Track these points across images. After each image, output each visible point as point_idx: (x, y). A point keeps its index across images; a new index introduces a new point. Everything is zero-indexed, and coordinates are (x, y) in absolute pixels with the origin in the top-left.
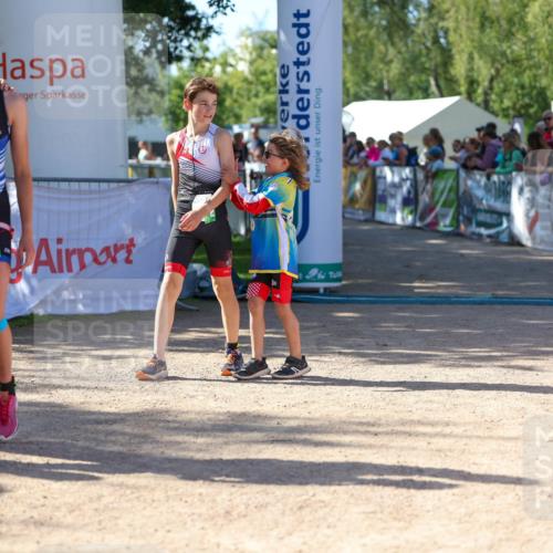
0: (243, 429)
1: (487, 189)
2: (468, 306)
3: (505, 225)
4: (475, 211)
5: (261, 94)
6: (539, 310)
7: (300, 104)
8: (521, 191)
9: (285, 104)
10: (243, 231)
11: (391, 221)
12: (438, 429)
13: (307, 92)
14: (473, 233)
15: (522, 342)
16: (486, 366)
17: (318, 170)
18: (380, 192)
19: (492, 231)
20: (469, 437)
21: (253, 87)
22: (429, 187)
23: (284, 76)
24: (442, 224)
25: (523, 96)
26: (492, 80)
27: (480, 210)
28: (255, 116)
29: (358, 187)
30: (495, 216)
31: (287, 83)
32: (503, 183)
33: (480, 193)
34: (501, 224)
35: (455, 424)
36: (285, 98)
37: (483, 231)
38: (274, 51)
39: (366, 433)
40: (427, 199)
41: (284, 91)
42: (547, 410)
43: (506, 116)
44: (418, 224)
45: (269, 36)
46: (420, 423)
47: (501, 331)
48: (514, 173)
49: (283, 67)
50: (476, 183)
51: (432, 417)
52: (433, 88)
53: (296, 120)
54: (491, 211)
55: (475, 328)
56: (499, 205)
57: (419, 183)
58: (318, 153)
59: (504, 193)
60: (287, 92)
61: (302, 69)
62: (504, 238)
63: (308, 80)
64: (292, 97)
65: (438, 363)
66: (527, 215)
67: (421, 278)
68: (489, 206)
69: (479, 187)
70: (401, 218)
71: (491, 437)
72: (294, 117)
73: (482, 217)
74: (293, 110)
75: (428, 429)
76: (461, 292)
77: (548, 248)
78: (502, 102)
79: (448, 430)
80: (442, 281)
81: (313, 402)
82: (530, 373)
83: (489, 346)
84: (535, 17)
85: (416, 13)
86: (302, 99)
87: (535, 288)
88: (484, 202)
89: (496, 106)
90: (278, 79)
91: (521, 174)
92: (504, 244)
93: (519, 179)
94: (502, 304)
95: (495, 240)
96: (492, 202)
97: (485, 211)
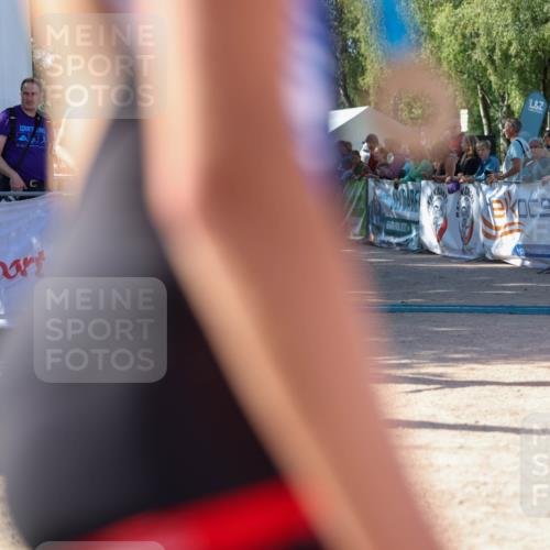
1: (396, 198)
3: (414, 233)
4: (385, 219)
6: (448, 317)
8: (430, 202)
14: (383, 242)
15: (432, 349)
19: (401, 240)
24: (352, 233)
27: (389, 219)
30: (405, 224)
32: (412, 191)
33: (389, 202)
34: (410, 232)
37: (394, 240)
47: (410, 339)
48: (423, 182)
50: (384, 192)
52: (342, 98)
54: (401, 220)
56: (408, 214)
59: (413, 201)
62: (413, 246)
68: (397, 214)
69: (388, 195)
73: (391, 226)
77: (457, 256)
78: (410, 112)
83: (399, 354)
84: (442, 28)
87: (444, 295)
88: (393, 210)
91: (430, 182)
92: (414, 252)
93: (428, 188)
94: (411, 311)
95: (404, 248)
96: (400, 211)
97: (395, 220)
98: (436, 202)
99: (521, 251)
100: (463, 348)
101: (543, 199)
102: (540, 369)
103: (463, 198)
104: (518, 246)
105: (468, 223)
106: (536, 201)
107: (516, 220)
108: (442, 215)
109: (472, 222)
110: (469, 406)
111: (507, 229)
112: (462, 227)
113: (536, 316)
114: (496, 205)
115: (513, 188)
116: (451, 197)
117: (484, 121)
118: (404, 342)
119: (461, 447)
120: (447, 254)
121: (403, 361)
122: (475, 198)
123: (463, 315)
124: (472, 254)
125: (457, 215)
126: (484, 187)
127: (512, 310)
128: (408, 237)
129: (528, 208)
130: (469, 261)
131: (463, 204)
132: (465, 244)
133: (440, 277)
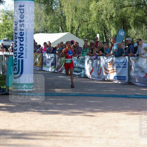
0: (5, 134)
1: (77, 61)
2: (73, 97)
3: (83, 72)
5: (7, 31)
6: (94, 98)
7: (21, 34)
8: (88, 62)
9: (16, 34)
10: (2, 73)
11: (47, 70)
12: (65, 134)
13: (23, 30)
15: (90, 108)
16: (78, 115)
17: (26, 54)
18: (44, 61)
19: (79, 74)
20: (75, 137)
21: (4, 28)
22: (59, 60)
23: (16, 25)
24: (63, 72)
25: (88, 32)
26: (79, 27)
27: (75, 67)
28: (5, 37)
29: (37, 60)
30: (80, 69)
31: (17, 27)
32: (82, 59)
33: (75, 62)
34: (82, 71)
35: (70, 133)
36: (16, 32)
37: (76, 74)
38: (11, 17)
39: (43, 135)
40: (59, 64)
41: (16, 30)
42: (98, 129)
43: (83, 38)
44: (56, 71)
45: (9, 12)
46: (59, 132)
47: (82, 104)
48: (86, 56)
49: (16, 22)
51: (63, 130)
52: (60, 29)
53: (19, 39)
54: (79, 67)
55: (75, 104)
56: (81, 66)
57: (56, 59)
58: (26, 49)
59: (83, 62)
60: (17, 30)
61: (21, 23)
63: (23, 26)
64: (18, 32)
65: (64, 114)
66: (90, 69)
67: (58, 88)
68: (78, 66)
69: (75, 60)
70: (51, 69)
71: (81, 137)
72: (19, 38)
73: (76, 69)
74: (18, 36)
75: (62, 134)
76: (70, 92)
77: (96, 79)
78: (81, 33)
79: (68, 135)
80: (64, 89)
81: (26, 126)
82: (92, 117)
85: (55, 6)
86: (21, 32)
87: (92, 91)
88: (77, 64)
89: (80, 35)
90: (14, 26)
91: (88, 56)
92: (82, 77)
93: (87, 58)
94: (83, 96)
95: (80, 76)
96: (79, 65)
97: (77, 67)
98: (90, 63)
99: (116, 78)
100: (99, 108)
101: (123, 62)
102: (123, 115)
103: (98, 61)
104: (115, 76)
105: (100, 69)
106: (121, 62)
107: (115, 68)
108: (92, 66)
109: (101, 69)
110: (102, 125)
111: (112, 71)
112: (98, 70)
113: (121, 98)
114: (108, 64)
115: (114, 58)
116: (95, 61)
117: (104, 37)
118: (80, 105)
119: (100, 138)
120: (93, 78)
121: (81, 111)
122: (102, 61)
123: (99, 97)
124: (100, 78)
125: (97, 67)
126: (105, 58)
127: (114, 96)
128: (81, 73)
129: (119, 65)
130: (100, 81)
131: (98, 63)
132: (99, 75)
133: (91, 85)
